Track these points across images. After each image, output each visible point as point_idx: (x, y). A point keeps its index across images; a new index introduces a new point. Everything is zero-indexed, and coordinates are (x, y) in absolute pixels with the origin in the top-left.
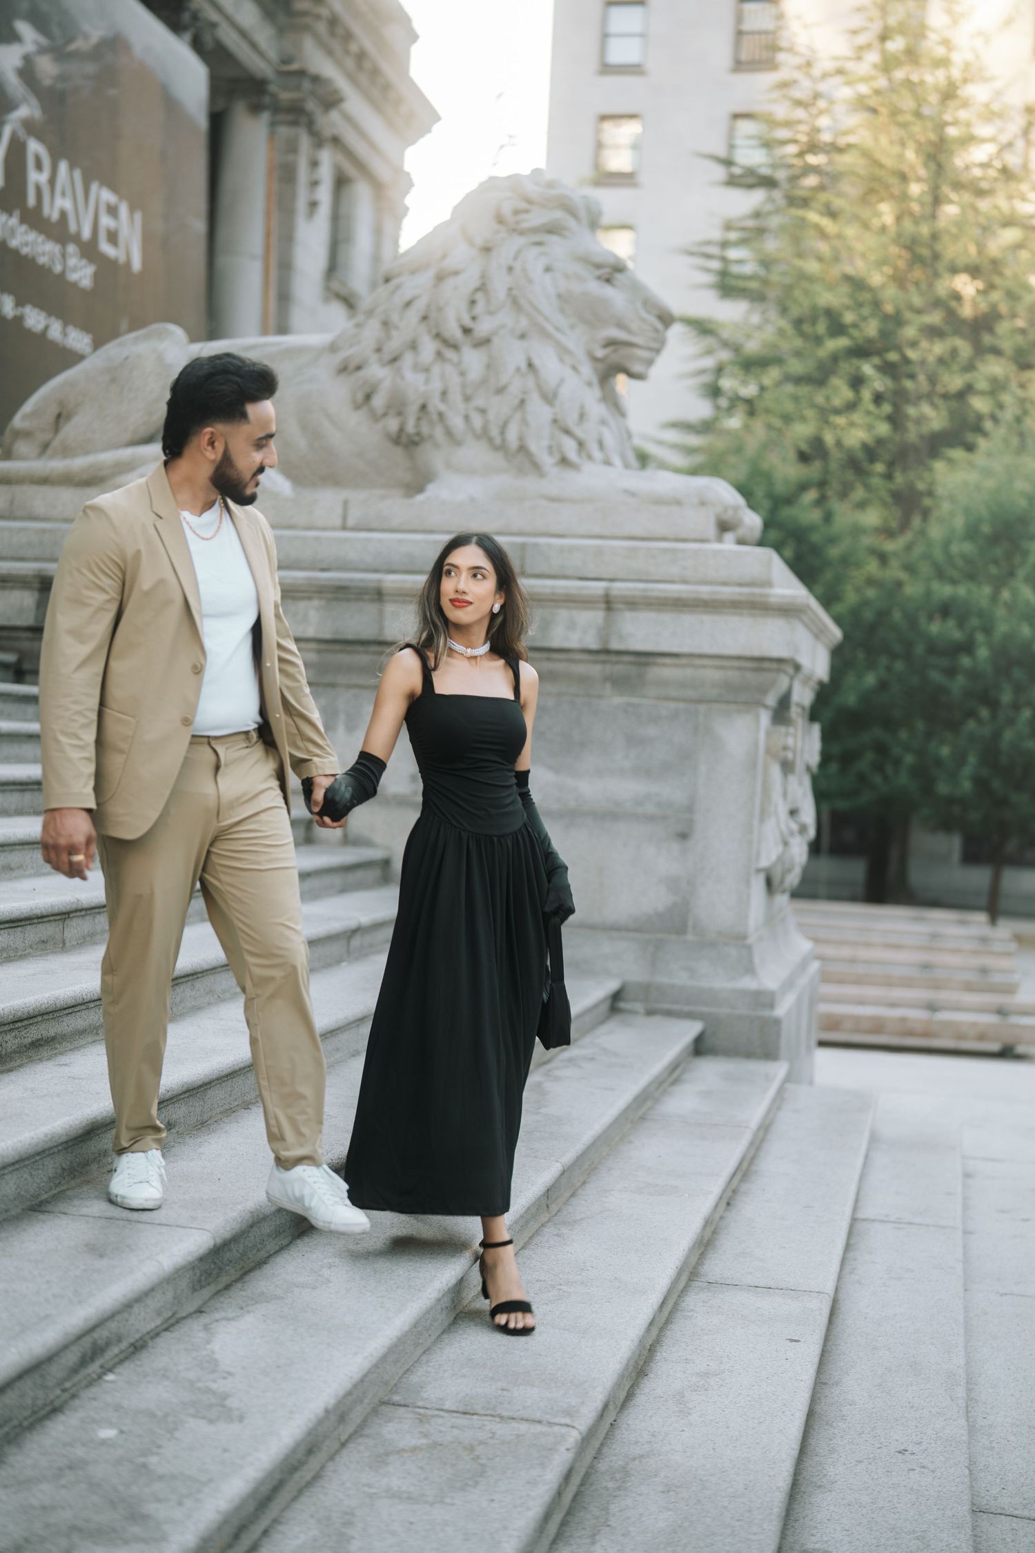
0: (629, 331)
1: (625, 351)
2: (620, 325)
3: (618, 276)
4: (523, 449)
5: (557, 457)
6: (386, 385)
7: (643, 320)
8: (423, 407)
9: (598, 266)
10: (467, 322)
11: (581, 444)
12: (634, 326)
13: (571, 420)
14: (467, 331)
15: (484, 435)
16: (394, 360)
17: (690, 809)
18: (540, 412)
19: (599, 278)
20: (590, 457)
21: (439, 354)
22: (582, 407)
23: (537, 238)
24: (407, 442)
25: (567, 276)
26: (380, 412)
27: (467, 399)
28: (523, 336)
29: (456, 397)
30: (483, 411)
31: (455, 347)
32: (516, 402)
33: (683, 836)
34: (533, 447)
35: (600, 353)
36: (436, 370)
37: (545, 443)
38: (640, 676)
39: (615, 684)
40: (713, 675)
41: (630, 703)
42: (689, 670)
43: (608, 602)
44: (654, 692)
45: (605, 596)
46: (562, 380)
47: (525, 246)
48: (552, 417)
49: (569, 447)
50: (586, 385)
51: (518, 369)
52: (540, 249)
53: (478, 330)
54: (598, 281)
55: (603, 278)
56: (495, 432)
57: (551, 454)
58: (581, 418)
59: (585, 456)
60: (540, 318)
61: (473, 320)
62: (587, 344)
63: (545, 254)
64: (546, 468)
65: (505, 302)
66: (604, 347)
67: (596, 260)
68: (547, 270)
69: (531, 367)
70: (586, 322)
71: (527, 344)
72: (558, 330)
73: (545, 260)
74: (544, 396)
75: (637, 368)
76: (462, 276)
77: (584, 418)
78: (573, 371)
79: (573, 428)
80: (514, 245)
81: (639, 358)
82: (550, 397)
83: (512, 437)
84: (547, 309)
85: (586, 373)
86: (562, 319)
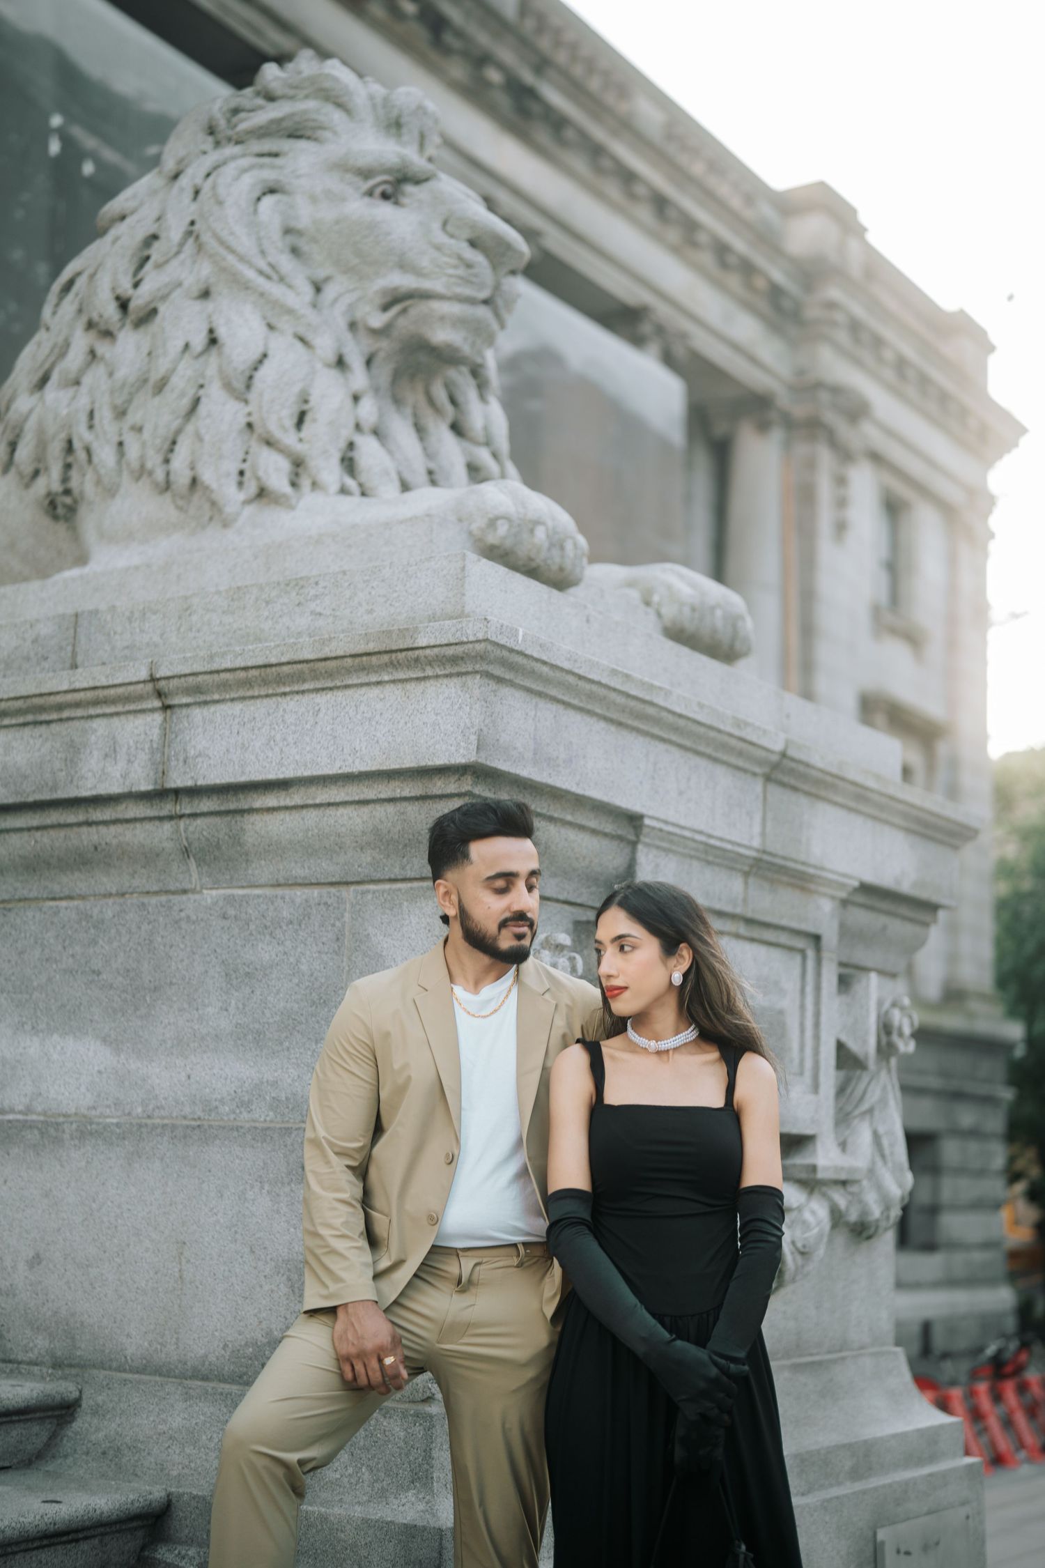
0: (418, 273)
1: (419, 309)
3: (409, 188)
4: (194, 484)
5: (252, 488)
6: (31, 425)
7: (438, 248)
8: (70, 442)
9: (366, 174)
11: (298, 464)
12: (425, 262)
13: (278, 421)
14: (123, 305)
15: (142, 472)
16: (44, 381)
19: (370, 193)
20: (315, 485)
21: (92, 353)
24: (61, 508)
25: (314, 199)
26: (28, 469)
27: (121, 413)
28: (205, 294)
29: (105, 416)
30: (139, 429)
31: (108, 334)
32: (186, 402)
35: (376, 319)
36: (87, 380)
37: (233, 467)
38: (236, 840)
39: (200, 862)
40: (352, 820)
41: (230, 900)
42: (311, 816)
43: (160, 694)
44: (263, 870)
45: (153, 679)
46: (265, 356)
47: (234, 158)
48: (243, 421)
49: (275, 471)
50: (328, 366)
51: (187, 346)
52: (266, 160)
53: (139, 299)
54: (367, 200)
55: (378, 191)
56: (154, 460)
57: (240, 484)
58: (301, 419)
59: (305, 483)
60: (231, 259)
61: (136, 285)
62: (351, 307)
63: (273, 167)
64: (229, 510)
65: (182, 244)
66: (386, 308)
67: (362, 162)
68: (272, 191)
69: (213, 341)
70: (348, 270)
71: (209, 305)
72: (268, 277)
73: (269, 175)
74: (228, 386)
75: (442, 336)
76: (128, 221)
77: (308, 418)
78: (299, 345)
79: (278, 434)
80: (214, 157)
81: (442, 318)
82: (239, 385)
83: (179, 462)
84: (245, 243)
85: (325, 345)
86: (286, 263)
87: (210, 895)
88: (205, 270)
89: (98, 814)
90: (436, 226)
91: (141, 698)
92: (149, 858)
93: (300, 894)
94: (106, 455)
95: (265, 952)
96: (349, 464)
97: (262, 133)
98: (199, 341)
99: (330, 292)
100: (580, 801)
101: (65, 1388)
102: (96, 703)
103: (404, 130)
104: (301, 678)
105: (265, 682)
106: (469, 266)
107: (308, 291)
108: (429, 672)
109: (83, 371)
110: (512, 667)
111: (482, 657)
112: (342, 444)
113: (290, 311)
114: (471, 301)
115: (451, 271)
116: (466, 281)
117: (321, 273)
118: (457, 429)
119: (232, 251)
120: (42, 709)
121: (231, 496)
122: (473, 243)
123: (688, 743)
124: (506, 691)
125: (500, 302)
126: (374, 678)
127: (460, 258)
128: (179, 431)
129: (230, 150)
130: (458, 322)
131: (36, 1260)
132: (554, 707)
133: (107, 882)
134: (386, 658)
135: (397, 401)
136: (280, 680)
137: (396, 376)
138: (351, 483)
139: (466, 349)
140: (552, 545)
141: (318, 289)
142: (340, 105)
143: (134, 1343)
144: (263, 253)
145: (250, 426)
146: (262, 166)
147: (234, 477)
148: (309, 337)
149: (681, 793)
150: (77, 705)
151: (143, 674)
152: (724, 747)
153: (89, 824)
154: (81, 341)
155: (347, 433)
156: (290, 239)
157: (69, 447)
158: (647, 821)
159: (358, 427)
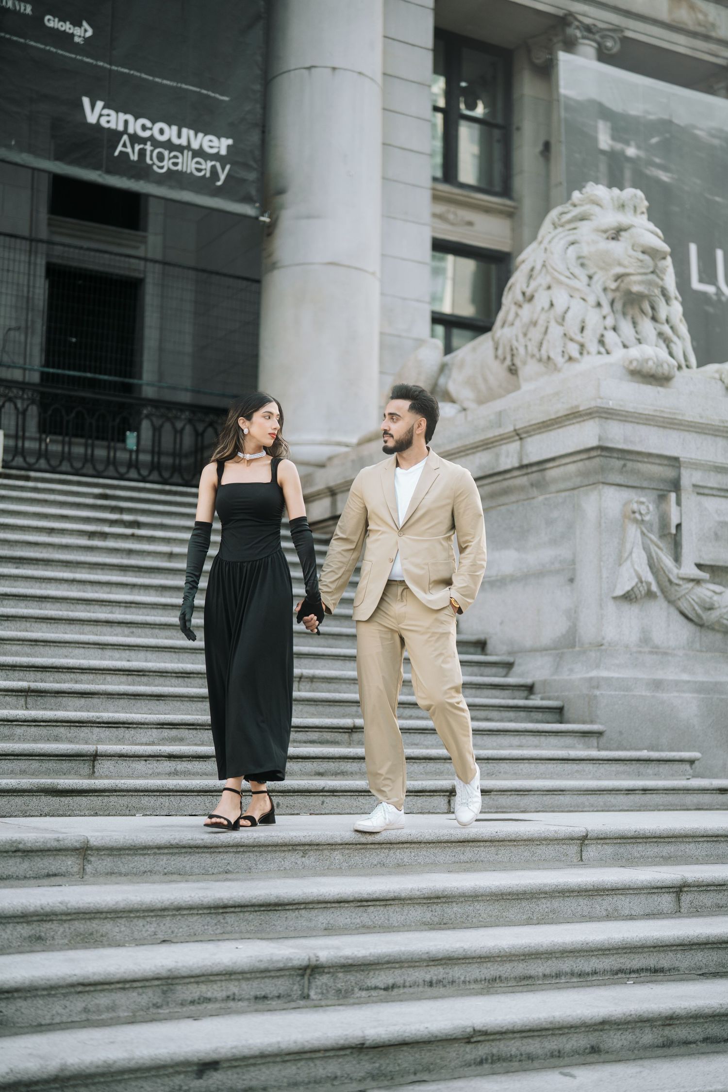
0: (625, 267)
1: (627, 280)
2: (620, 264)
3: (622, 233)
4: (549, 358)
5: (567, 357)
7: (630, 256)
9: (605, 231)
10: (525, 289)
11: (582, 346)
12: (626, 263)
13: (574, 332)
14: (524, 294)
15: (533, 356)
17: (573, 562)
18: (556, 331)
19: (607, 238)
20: (588, 353)
22: (583, 322)
23: (572, 226)
24: (513, 370)
27: (525, 335)
29: (521, 336)
30: (530, 340)
32: (543, 329)
33: (572, 580)
34: (552, 355)
35: (613, 286)
37: (559, 350)
38: (544, 479)
39: (537, 487)
40: (572, 468)
41: (546, 499)
42: (562, 469)
43: (518, 435)
44: (553, 488)
45: (515, 430)
46: (569, 308)
47: (559, 233)
48: (562, 333)
49: (573, 349)
50: (593, 307)
51: (543, 309)
52: (571, 232)
53: (529, 292)
54: (608, 241)
55: (610, 238)
56: (536, 351)
57: (563, 356)
58: (582, 329)
59: (585, 352)
60: (556, 274)
61: (528, 286)
62: (604, 282)
63: (573, 234)
64: (559, 365)
65: (541, 271)
66: (616, 280)
67: (603, 227)
68: (573, 243)
69: (552, 305)
70: (602, 269)
71: (550, 292)
72: (569, 278)
73: (571, 238)
74: (557, 322)
75: (635, 288)
76: (526, 263)
77: (585, 328)
78: (582, 301)
79: (574, 336)
80: (554, 233)
81: (635, 282)
82: (560, 320)
83: (543, 351)
84: (561, 267)
85: (592, 300)
86: (578, 271)
87: (541, 498)
88: (548, 279)
89: (508, 476)
90: (630, 248)
91: (512, 437)
92: (522, 488)
93: (563, 494)
94: (522, 351)
95: (555, 514)
96: (601, 342)
97: (570, 221)
98: (547, 305)
99: (595, 278)
100: (650, 455)
101: (510, 659)
102: (502, 440)
103: (626, 207)
104: (553, 425)
105: (544, 427)
106: (641, 261)
107: (585, 280)
108: (585, 418)
109: (514, 320)
110: (610, 414)
111: (597, 412)
112: (598, 336)
113: (578, 290)
114: (645, 274)
115: (635, 264)
116: (642, 267)
117: (591, 272)
118: (654, 319)
119: (556, 270)
120: (487, 444)
121: (560, 360)
122: (643, 252)
123: (700, 431)
124: (609, 421)
125: (657, 271)
126: (571, 422)
127: (638, 259)
128: (543, 339)
129: (560, 229)
130: (641, 283)
131: (502, 623)
132: (632, 425)
133: (513, 498)
134: (572, 416)
135: (624, 314)
136: (548, 426)
137: (624, 305)
138: (602, 350)
139: (646, 292)
140: (657, 366)
141: (590, 277)
142: (598, 205)
143: (528, 643)
144: (568, 269)
145: (565, 335)
146: (568, 235)
147: (561, 353)
148: (585, 297)
149: (698, 448)
150: (497, 441)
151: (511, 428)
152: (718, 430)
153: (505, 479)
154: (514, 309)
155: (600, 331)
156: (581, 261)
157: (512, 350)
158: (681, 459)
159: (605, 328)
